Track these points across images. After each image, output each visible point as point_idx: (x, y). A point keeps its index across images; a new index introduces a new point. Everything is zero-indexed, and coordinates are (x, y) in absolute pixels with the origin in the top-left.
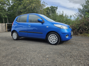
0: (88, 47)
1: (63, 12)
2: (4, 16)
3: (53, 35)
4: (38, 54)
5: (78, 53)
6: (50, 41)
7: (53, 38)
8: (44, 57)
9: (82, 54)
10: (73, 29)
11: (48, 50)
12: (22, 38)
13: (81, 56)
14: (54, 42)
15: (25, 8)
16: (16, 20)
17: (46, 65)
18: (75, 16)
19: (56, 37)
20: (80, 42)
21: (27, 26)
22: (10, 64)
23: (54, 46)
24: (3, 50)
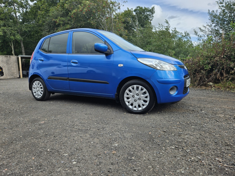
0: (229, 118)
2: (12, 37)
3: (138, 88)
4: (91, 139)
5: (198, 136)
7: (136, 97)
8: (105, 146)
9: (208, 140)
10: (196, 71)
11: (119, 127)
12: (56, 94)
13: (205, 146)
14: (139, 106)
15: (67, 13)
17: (108, 167)
18: (201, 33)
19: (145, 93)
20: (209, 106)
21: (69, 64)
22: (17, 164)
23: (138, 116)
24: (6, 126)
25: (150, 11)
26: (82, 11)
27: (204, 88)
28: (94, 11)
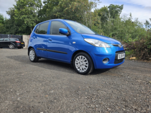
0: (143, 83)
1: (131, 15)
3: (82, 58)
6: (77, 67)
7: (81, 63)
10: (141, 49)
14: (83, 69)
16: (34, 31)
19: (86, 61)
25: (119, 7)
26: (72, 8)
27: (146, 61)
28: (79, 8)
